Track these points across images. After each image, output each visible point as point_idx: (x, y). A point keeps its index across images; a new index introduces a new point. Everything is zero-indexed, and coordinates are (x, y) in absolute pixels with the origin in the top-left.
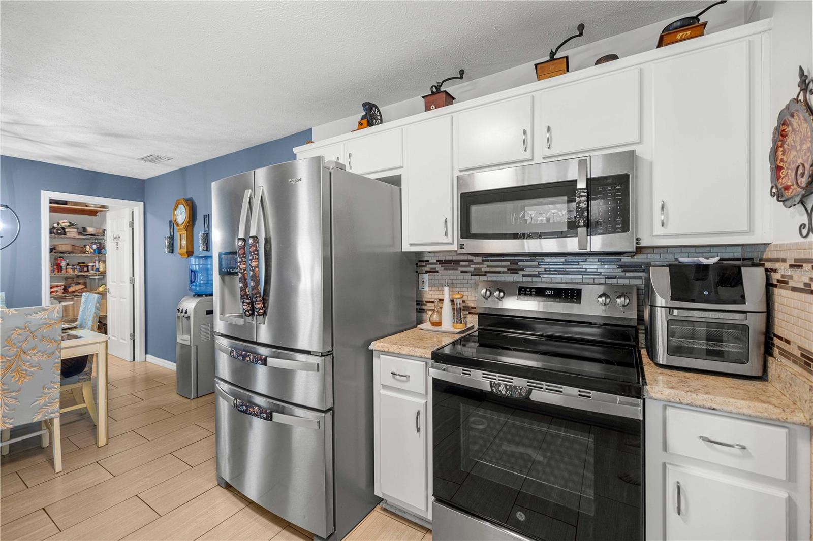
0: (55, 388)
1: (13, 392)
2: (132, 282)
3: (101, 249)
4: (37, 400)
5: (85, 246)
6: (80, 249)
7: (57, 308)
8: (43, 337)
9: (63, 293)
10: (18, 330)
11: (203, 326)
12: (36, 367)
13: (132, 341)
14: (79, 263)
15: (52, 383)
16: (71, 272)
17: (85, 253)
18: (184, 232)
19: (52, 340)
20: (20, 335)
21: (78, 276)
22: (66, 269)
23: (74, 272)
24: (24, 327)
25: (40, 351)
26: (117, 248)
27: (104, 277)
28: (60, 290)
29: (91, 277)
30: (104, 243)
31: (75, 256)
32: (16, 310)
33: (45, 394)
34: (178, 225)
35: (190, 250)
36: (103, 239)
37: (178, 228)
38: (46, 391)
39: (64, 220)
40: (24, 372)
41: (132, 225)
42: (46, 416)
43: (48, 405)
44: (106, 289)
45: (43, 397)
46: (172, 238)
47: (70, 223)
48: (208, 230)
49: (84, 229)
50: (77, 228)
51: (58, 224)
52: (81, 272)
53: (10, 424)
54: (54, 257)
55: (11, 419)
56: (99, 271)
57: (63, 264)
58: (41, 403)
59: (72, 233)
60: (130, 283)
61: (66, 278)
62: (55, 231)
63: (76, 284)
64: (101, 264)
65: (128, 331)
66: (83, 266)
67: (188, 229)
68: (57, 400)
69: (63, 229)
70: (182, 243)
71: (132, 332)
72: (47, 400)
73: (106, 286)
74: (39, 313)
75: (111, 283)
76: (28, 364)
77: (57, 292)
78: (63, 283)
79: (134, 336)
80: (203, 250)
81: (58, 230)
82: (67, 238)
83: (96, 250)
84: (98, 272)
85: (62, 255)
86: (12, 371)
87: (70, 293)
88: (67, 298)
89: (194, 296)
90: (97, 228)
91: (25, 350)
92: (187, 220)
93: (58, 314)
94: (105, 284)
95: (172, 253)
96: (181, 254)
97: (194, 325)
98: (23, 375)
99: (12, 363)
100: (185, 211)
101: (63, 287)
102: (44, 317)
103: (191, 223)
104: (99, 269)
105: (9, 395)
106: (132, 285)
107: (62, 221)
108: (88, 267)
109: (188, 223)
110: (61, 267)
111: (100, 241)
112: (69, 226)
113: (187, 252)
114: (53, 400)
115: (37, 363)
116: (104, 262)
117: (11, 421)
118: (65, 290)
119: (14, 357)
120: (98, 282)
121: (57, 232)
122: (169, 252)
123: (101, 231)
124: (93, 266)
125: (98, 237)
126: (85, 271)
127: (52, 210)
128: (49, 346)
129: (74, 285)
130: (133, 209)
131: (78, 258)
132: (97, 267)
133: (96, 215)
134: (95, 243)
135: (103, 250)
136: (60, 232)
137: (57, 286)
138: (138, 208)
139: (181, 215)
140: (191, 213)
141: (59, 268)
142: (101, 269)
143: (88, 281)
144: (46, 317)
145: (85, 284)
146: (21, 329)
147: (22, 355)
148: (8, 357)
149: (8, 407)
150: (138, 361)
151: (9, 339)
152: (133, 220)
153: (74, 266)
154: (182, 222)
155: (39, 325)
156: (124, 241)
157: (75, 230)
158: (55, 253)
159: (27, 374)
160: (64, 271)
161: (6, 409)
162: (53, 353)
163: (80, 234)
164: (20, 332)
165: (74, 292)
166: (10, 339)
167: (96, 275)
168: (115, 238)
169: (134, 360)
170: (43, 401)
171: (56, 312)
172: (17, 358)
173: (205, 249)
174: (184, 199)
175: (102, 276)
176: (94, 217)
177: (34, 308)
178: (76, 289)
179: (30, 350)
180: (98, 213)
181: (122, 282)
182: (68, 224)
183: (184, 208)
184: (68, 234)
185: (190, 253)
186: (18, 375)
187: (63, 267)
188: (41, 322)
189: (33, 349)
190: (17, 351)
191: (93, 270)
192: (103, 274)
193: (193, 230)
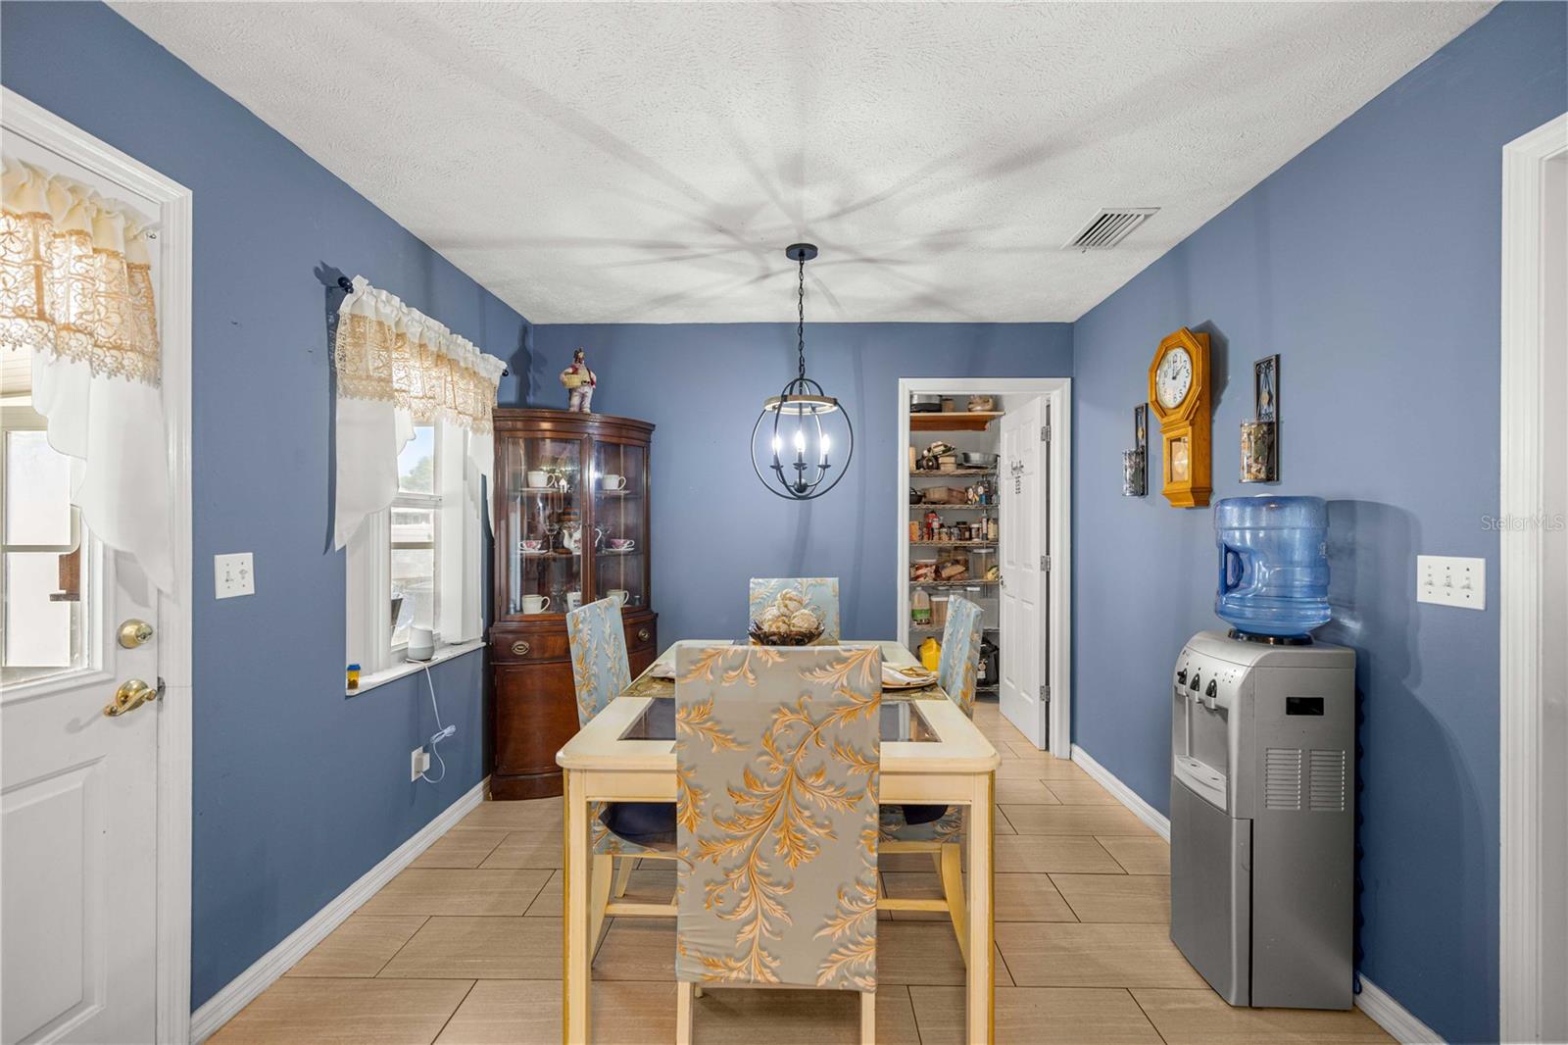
0: (865, 902)
1: (778, 884)
2: (1046, 566)
3: (991, 495)
4: (828, 926)
5: (967, 490)
6: (960, 495)
7: (869, 658)
8: (838, 743)
9: (935, 580)
10: (786, 711)
11: (1275, 755)
12: (822, 826)
13: (1044, 703)
14: (958, 523)
15: (858, 884)
16: (946, 542)
17: (966, 503)
18: (1182, 431)
19: (857, 753)
20: (789, 727)
21: (956, 548)
22: (939, 533)
23: (950, 539)
24: (797, 707)
25: (830, 783)
26: (1018, 491)
27: (995, 552)
28: (929, 571)
29: (975, 551)
30: (996, 483)
31: (951, 509)
32: (781, 654)
33: (842, 912)
34: (1163, 411)
35: (1202, 482)
36: (994, 474)
37: (1165, 420)
38: (845, 903)
39: (937, 440)
40: (799, 836)
41: (1046, 435)
42: (846, 979)
43: (851, 946)
44: (998, 577)
45: (839, 921)
46: (1142, 453)
47: (945, 446)
48: (1273, 409)
49: (966, 457)
50: (956, 456)
51: (929, 451)
52: (961, 540)
53: (774, 974)
54: (924, 512)
55: (775, 959)
56: (987, 539)
57: (935, 525)
58: (834, 934)
59: (948, 464)
60: (1042, 569)
61: (941, 550)
62: (925, 462)
63: (953, 564)
64: (991, 525)
65: (1037, 680)
66: (964, 528)
67: (1199, 419)
68: (869, 938)
69: (936, 458)
70: (1176, 463)
71: (1044, 684)
72: (848, 932)
73: (998, 570)
74: (828, 667)
75: (1006, 565)
76: (807, 813)
77: (925, 575)
78: (934, 561)
79: (1048, 693)
80: (1257, 480)
81: (929, 460)
82: (941, 476)
83: (984, 497)
84: (985, 542)
85: (932, 507)
86: (775, 826)
87: (944, 580)
88: (940, 588)
89: (1235, 635)
90: (985, 454)
91: (802, 773)
92: (1197, 390)
93: (872, 676)
94: (997, 566)
95: (1143, 494)
96: (1173, 497)
97: (1241, 747)
98: (797, 843)
99: (775, 803)
100: (1188, 366)
101: (934, 567)
102: (839, 684)
103: (1207, 397)
104: (987, 534)
105: (770, 890)
106: (1045, 573)
107: (935, 444)
108: (970, 530)
109: (1198, 399)
110: (932, 529)
111: (989, 479)
112: (944, 452)
113: (1194, 491)
114: (860, 934)
115: (827, 817)
116: (996, 521)
117: (774, 965)
118: (937, 572)
119: (779, 787)
120: (986, 561)
121: (926, 465)
122: (1135, 493)
123: (991, 459)
124: (978, 529)
125: (986, 471)
126: (967, 540)
127: (915, 425)
128: (850, 772)
129: (949, 565)
130: (1049, 401)
131: (956, 512)
132: (985, 532)
133: (984, 429)
134: (982, 483)
135: (994, 497)
136: (931, 464)
137: (927, 566)
138: (1058, 391)
139: (1177, 381)
140: (1208, 368)
141: (930, 532)
142: (991, 536)
143: (970, 557)
144: (845, 684)
145: (966, 563)
146: (793, 711)
147: (797, 788)
148: (769, 785)
149: (771, 925)
150: (1056, 755)
151: (768, 733)
152: (1048, 423)
153: (950, 527)
154: (1179, 400)
155: (831, 705)
156: (1031, 473)
157: (952, 460)
158: (925, 503)
159: (805, 842)
160: (936, 537)
161: (766, 929)
162: (860, 796)
163: (959, 466)
164: (791, 718)
165: (949, 578)
166: (771, 735)
167: (983, 548)
168: (1014, 469)
169: (1047, 748)
170: (839, 932)
171: (868, 669)
172: (786, 791)
173: (1262, 475)
174: (1187, 331)
175: (991, 550)
176: (981, 433)
177: (820, 652)
178: (953, 573)
179: (811, 775)
180: (988, 424)
181: (1026, 565)
182: (942, 448)
183: (1185, 357)
184: (942, 468)
185: (1202, 494)
186: (788, 842)
187: (936, 531)
188: (834, 696)
189: (819, 773)
190: (785, 771)
191: (978, 536)
192: (994, 545)
193: (1211, 422)
